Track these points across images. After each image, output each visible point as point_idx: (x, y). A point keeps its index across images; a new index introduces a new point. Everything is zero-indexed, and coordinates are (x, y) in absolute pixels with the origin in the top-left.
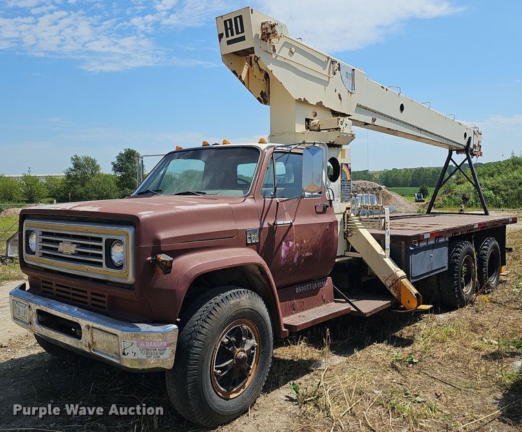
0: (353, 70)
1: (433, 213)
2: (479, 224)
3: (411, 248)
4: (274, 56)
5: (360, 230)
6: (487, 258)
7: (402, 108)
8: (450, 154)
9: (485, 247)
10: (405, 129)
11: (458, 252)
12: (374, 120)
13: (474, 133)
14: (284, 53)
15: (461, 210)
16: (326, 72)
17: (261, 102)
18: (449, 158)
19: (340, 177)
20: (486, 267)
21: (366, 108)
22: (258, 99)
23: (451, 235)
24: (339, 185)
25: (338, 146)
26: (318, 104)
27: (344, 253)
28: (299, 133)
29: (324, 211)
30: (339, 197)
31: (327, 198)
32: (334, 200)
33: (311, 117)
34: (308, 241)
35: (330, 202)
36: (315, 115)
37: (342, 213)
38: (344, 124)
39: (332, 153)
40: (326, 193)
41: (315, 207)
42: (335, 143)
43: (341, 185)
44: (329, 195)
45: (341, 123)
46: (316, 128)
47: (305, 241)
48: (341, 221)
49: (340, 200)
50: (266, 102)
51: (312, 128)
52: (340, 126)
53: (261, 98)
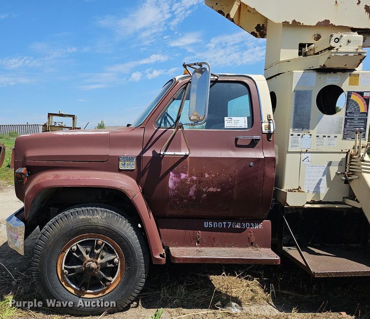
5: (365, 174)
17: (256, 36)
22: (253, 33)
24: (342, 118)
25: (344, 71)
26: (319, 25)
27: (344, 200)
28: (284, 62)
29: (253, 144)
30: (340, 133)
31: (264, 130)
32: (329, 137)
33: (312, 41)
34: (213, 176)
35: (269, 135)
36: (318, 37)
37: (344, 153)
38: (343, 42)
39: (330, 80)
40: (263, 125)
41: (236, 139)
42: (328, 66)
43: (345, 119)
44: (269, 127)
45: (337, 40)
46: (312, 52)
47: (207, 176)
48: (341, 161)
49: (340, 136)
50: (263, 35)
51: (308, 53)
52: (333, 44)
53: (256, 32)
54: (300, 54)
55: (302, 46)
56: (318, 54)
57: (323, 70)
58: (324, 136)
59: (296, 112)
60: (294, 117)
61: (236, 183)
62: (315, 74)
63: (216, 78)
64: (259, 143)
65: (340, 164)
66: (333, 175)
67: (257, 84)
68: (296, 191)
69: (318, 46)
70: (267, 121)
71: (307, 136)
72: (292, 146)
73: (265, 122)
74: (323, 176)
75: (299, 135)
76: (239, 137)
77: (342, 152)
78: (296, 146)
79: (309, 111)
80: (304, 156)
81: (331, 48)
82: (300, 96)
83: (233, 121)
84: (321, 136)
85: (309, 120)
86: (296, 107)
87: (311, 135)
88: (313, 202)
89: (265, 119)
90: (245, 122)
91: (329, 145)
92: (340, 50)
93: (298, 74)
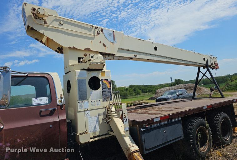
0: (113, 31)
1: (195, 98)
2: (208, 106)
3: (142, 130)
4: (45, 26)
5: (114, 118)
6: (220, 125)
7: (156, 49)
8: (199, 69)
9: (218, 119)
10: (161, 59)
11: (192, 125)
12: (136, 56)
13: (210, 58)
14: (56, 24)
15: (210, 96)
16: (92, 33)
17: (58, 52)
18: (199, 71)
19: (101, 87)
20: (219, 131)
21: (128, 50)
22: (56, 51)
23: (183, 116)
24: (101, 92)
25: (98, 70)
26: (85, 49)
27: (108, 132)
28: (71, 65)
29: (52, 113)
30: (101, 99)
31: (58, 104)
32: (97, 101)
33: (83, 56)
34: (24, 140)
35: (61, 106)
36: (86, 55)
37: (105, 108)
38: (95, 58)
39: (93, 74)
40: (58, 100)
41: (41, 112)
42: (91, 68)
43: (103, 92)
44: (61, 101)
45: (92, 57)
46: (84, 62)
47: (19, 141)
48: (104, 112)
49: (102, 100)
50: (62, 52)
51: (82, 62)
52: (91, 59)
53: (58, 50)
54: (79, 62)
55: (79, 58)
56: (86, 62)
57: (89, 70)
58: (95, 101)
59: (79, 90)
60: (79, 93)
61: (42, 141)
62: (86, 72)
63: (26, 75)
64: (56, 112)
65: (104, 114)
66: (101, 121)
67: (53, 78)
68: (85, 133)
69: (86, 59)
70: (60, 98)
71: (86, 102)
72: (80, 108)
73: (59, 99)
74: (96, 123)
75: (82, 102)
76: (42, 110)
77: (103, 108)
78: (82, 108)
79: (86, 89)
80: (86, 112)
81: (90, 60)
82: (80, 82)
83: (38, 100)
84: (93, 101)
85: (86, 93)
86: (79, 88)
87: (88, 101)
88: (94, 137)
89: (58, 97)
90: (46, 100)
91: (97, 105)
92: (94, 61)
93: (78, 71)
